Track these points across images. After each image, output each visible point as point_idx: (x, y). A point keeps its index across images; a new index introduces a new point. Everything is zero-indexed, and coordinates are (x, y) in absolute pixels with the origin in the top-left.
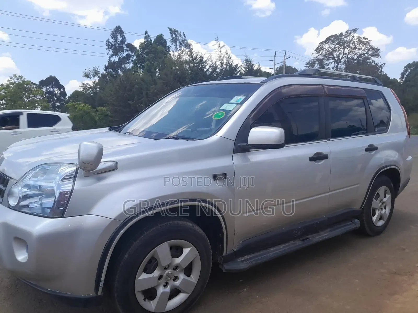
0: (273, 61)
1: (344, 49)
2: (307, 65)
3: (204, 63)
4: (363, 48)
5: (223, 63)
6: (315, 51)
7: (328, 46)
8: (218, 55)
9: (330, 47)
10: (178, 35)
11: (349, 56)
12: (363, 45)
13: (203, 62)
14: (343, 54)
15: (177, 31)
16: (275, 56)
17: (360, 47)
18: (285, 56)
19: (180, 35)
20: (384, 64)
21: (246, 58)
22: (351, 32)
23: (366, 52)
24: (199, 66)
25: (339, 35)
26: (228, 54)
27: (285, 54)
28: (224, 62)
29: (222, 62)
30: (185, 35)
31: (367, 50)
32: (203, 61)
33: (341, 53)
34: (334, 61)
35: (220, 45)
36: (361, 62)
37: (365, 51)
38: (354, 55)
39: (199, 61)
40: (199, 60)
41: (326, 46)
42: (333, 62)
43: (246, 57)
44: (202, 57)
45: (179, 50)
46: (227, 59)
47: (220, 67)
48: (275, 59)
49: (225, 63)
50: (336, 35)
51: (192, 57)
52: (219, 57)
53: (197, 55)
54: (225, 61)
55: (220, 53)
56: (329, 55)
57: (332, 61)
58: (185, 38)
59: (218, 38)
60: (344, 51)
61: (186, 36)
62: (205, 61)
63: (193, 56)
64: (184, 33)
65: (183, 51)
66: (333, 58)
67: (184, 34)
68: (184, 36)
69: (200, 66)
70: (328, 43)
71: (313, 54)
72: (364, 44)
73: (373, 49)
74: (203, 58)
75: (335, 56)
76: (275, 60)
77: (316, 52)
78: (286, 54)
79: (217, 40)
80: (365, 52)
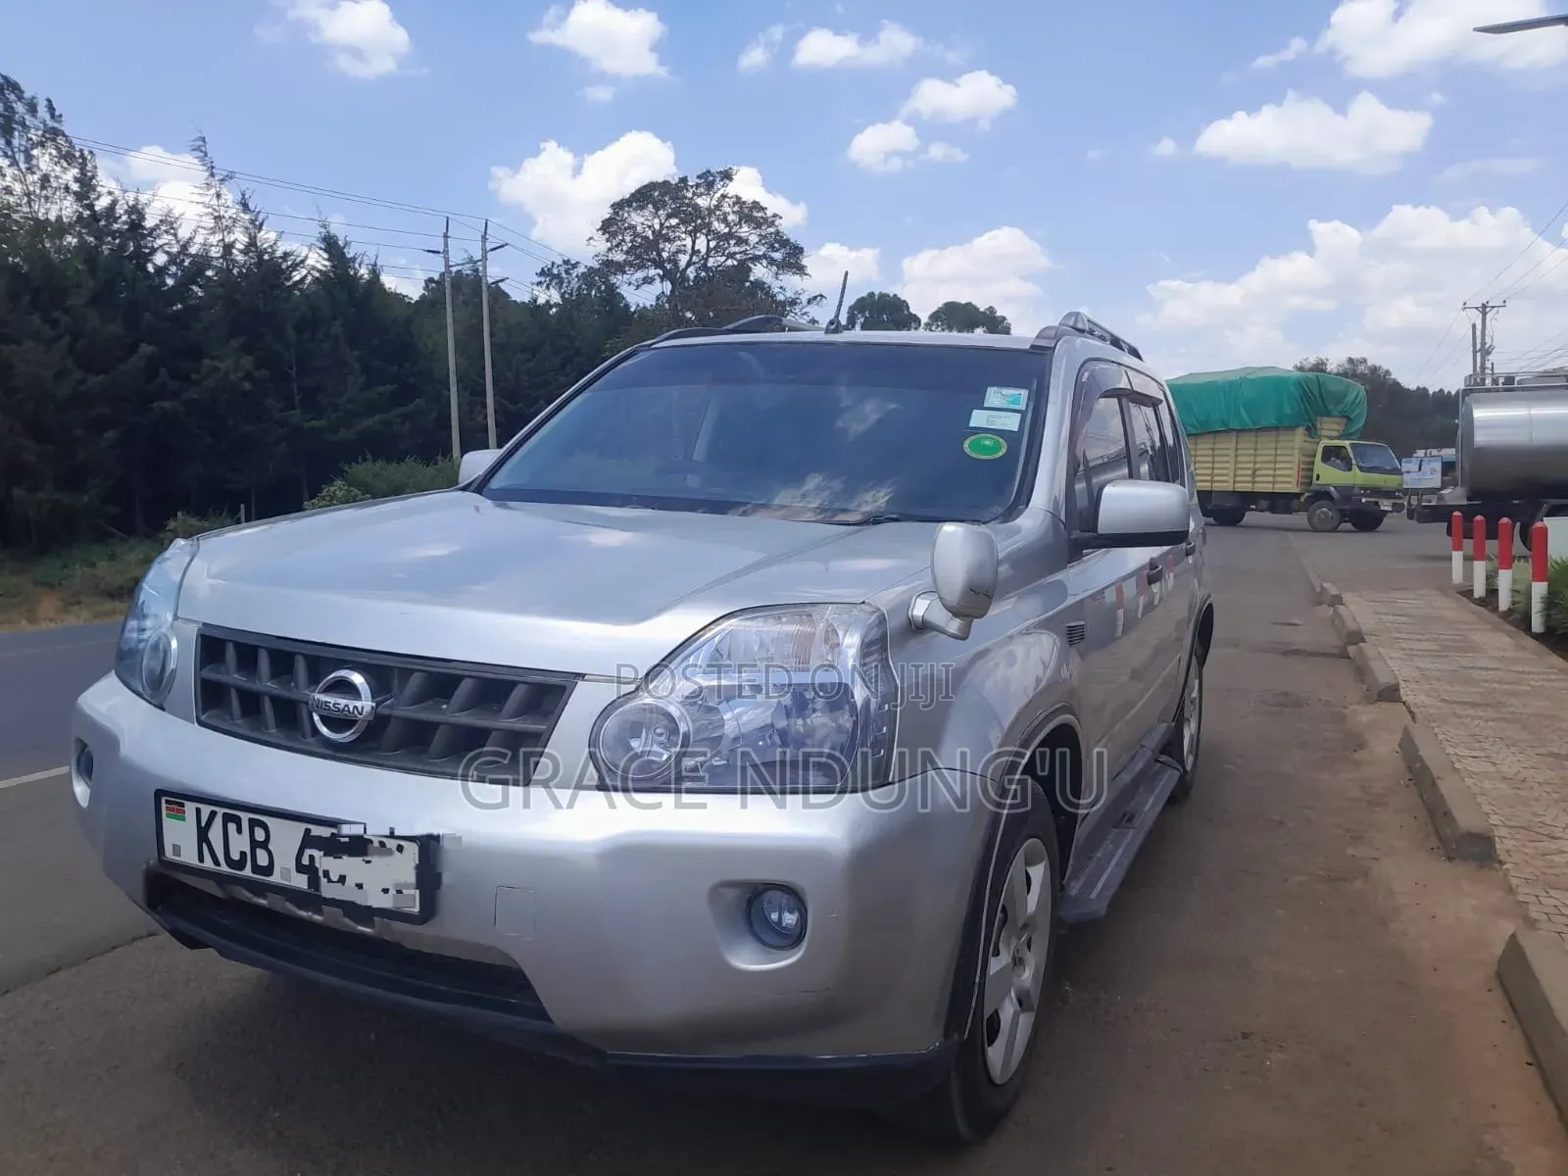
0: (438, 252)
1: (693, 234)
2: (543, 279)
3: (150, 234)
4: (754, 239)
5: (234, 242)
6: (598, 230)
7: (642, 220)
8: (210, 210)
9: (649, 223)
10: (20, 108)
11: (710, 264)
12: (755, 228)
13: (145, 232)
14: (690, 251)
15: (15, 87)
16: (446, 236)
17: (742, 235)
18: (484, 238)
19: (32, 108)
20: (819, 298)
21: (323, 231)
22: (714, 181)
23: (761, 253)
24: (122, 247)
25: (676, 184)
26: (252, 207)
27: (486, 233)
28: (236, 240)
29: (227, 240)
30: (57, 113)
31: (763, 245)
32: (143, 228)
33: (683, 248)
34: (661, 273)
35: (213, 167)
36: (748, 284)
37: (759, 250)
38: (724, 258)
39: (126, 227)
40: (124, 223)
41: (636, 218)
42: (658, 280)
43: (324, 227)
44: (136, 212)
45: (28, 169)
46: (246, 228)
47: (217, 258)
48: (446, 245)
49: (239, 246)
50: (666, 183)
51: (91, 207)
52: (215, 218)
53: (114, 203)
54: (240, 238)
55: (214, 202)
56: (645, 252)
57: (652, 272)
58: (56, 125)
59: (204, 140)
60: (694, 243)
61: (61, 116)
62: (153, 230)
63: (97, 203)
64: (49, 101)
65: (45, 180)
66: (659, 263)
67: (51, 108)
68: (53, 116)
69: (132, 249)
70: (641, 208)
71: (591, 241)
72: (758, 224)
73: (785, 243)
74: (142, 217)
75: (665, 255)
76: (446, 252)
77: (603, 234)
78: (488, 232)
79: (203, 149)
80: (757, 253)
